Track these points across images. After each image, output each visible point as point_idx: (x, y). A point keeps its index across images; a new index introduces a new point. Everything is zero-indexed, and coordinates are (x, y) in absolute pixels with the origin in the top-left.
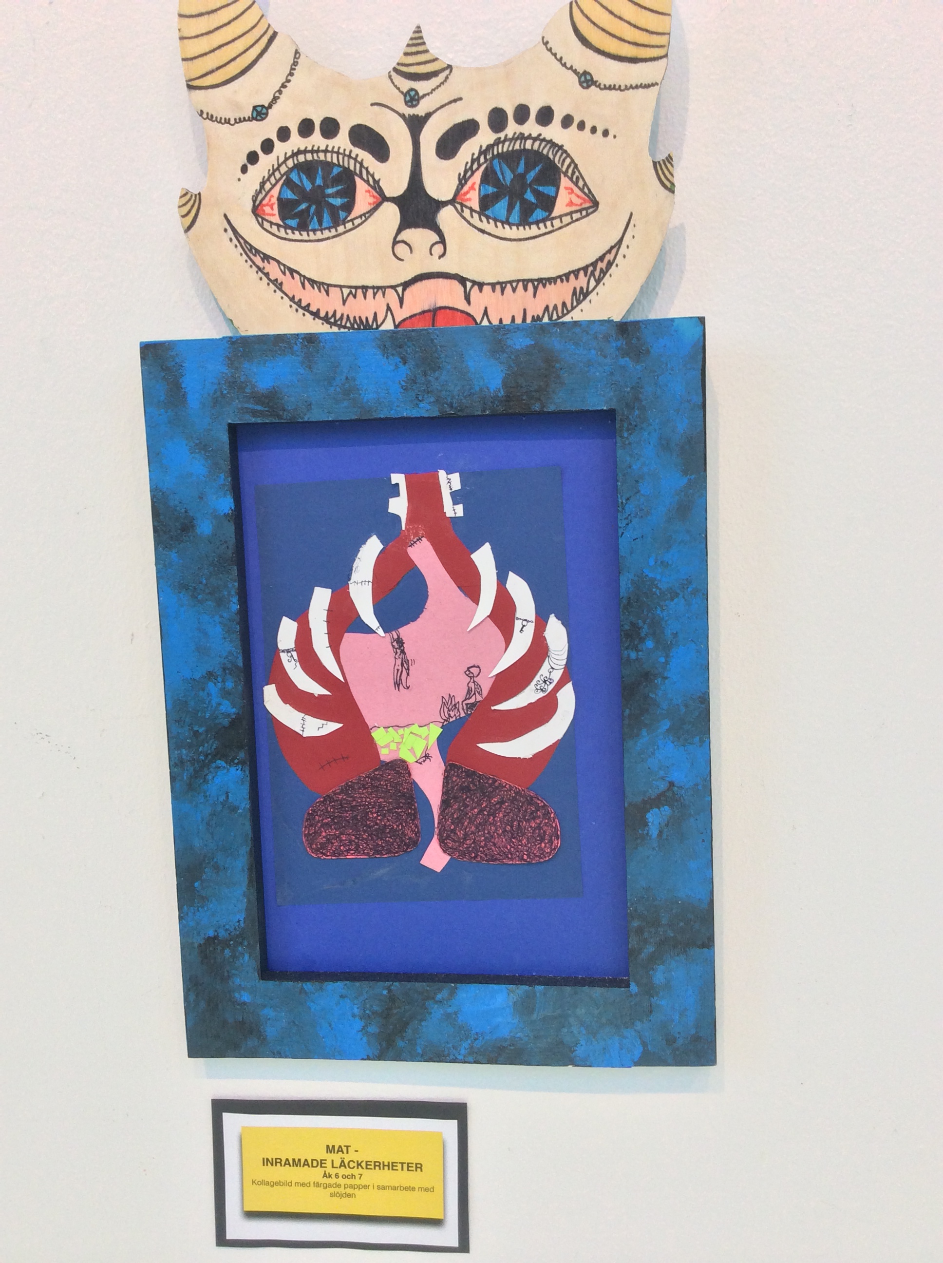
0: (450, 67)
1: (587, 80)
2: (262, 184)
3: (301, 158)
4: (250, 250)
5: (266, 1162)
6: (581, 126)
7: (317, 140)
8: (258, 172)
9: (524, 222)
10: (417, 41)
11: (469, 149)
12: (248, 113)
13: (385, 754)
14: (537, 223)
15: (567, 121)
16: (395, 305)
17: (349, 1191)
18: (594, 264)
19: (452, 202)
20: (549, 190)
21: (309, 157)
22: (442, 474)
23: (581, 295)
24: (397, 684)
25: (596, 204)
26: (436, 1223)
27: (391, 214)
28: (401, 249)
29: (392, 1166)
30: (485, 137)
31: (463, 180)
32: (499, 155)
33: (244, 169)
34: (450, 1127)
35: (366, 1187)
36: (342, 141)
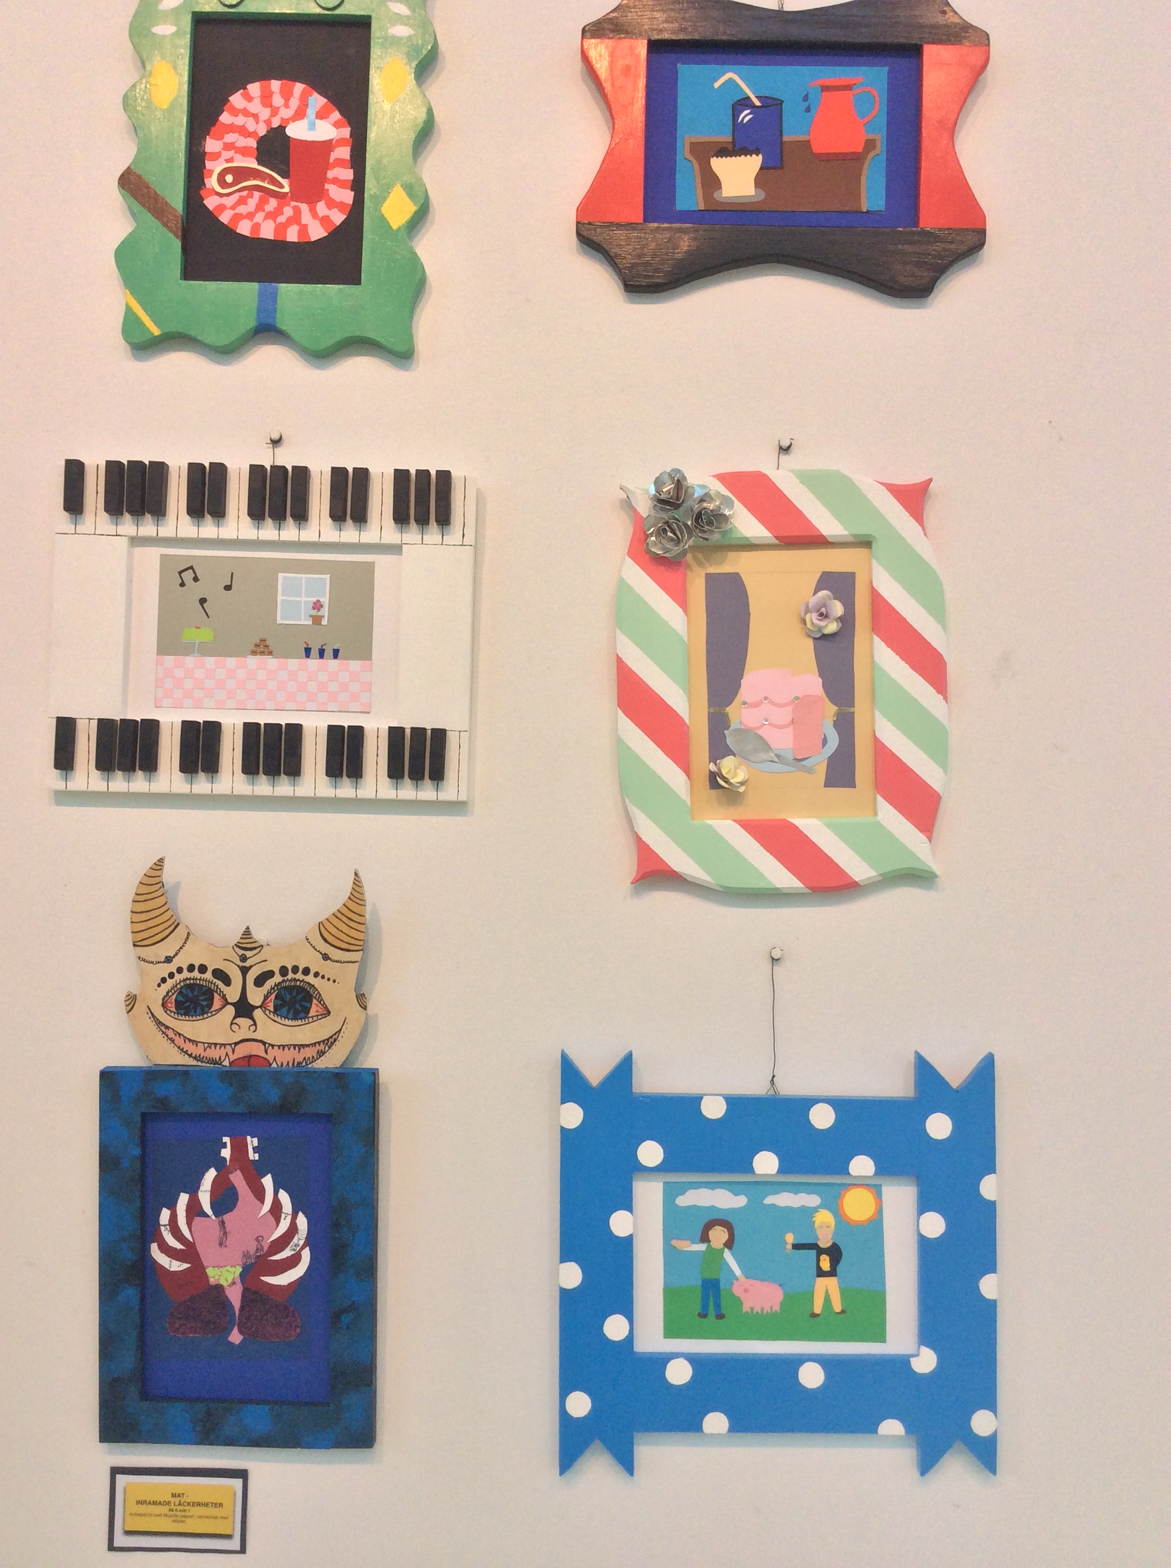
0: (262, 946)
1: (326, 957)
2: (168, 993)
3: (188, 982)
4: (159, 1023)
5: (138, 1502)
6: (323, 977)
7: (196, 974)
8: (165, 987)
9: (295, 1018)
10: (247, 933)
11: (270, 983)
12: (163, 960)
13: (212, 1281)
14: (301, 1019)
15: (316, 975)
16: (230, 1053)
17: (183, 1519)
18: (328, 1039)
19: (260, 1007)
20: (308, 1005)
21: (192, 981)
22: (249, 1138)
23: (322, 1053)
24: (221, 1244)
25: (329, 1013)
26: (229, 1537)
27: (230, 1011)
28: (234, 1027)
29: (206, 1505)
30: (278, 978)
31: (266, 997)
32: (285, 988)
33: (159, 985)
34: (238, 1483)
35: (192, 1517)
36: (208, 975)
